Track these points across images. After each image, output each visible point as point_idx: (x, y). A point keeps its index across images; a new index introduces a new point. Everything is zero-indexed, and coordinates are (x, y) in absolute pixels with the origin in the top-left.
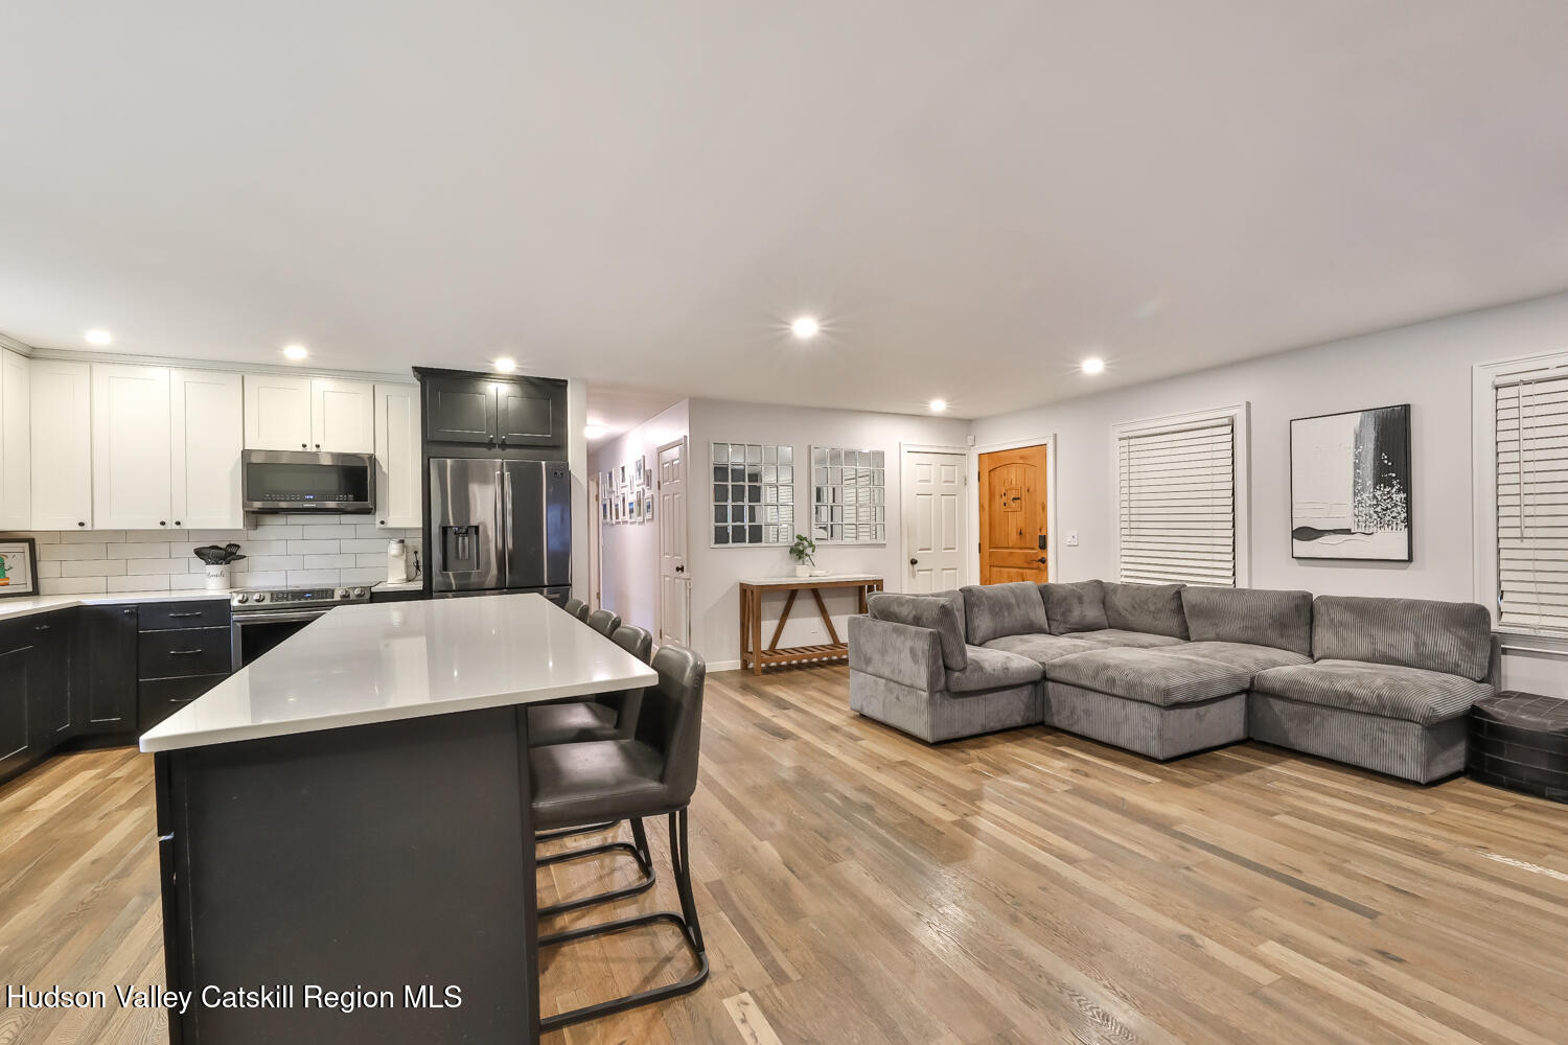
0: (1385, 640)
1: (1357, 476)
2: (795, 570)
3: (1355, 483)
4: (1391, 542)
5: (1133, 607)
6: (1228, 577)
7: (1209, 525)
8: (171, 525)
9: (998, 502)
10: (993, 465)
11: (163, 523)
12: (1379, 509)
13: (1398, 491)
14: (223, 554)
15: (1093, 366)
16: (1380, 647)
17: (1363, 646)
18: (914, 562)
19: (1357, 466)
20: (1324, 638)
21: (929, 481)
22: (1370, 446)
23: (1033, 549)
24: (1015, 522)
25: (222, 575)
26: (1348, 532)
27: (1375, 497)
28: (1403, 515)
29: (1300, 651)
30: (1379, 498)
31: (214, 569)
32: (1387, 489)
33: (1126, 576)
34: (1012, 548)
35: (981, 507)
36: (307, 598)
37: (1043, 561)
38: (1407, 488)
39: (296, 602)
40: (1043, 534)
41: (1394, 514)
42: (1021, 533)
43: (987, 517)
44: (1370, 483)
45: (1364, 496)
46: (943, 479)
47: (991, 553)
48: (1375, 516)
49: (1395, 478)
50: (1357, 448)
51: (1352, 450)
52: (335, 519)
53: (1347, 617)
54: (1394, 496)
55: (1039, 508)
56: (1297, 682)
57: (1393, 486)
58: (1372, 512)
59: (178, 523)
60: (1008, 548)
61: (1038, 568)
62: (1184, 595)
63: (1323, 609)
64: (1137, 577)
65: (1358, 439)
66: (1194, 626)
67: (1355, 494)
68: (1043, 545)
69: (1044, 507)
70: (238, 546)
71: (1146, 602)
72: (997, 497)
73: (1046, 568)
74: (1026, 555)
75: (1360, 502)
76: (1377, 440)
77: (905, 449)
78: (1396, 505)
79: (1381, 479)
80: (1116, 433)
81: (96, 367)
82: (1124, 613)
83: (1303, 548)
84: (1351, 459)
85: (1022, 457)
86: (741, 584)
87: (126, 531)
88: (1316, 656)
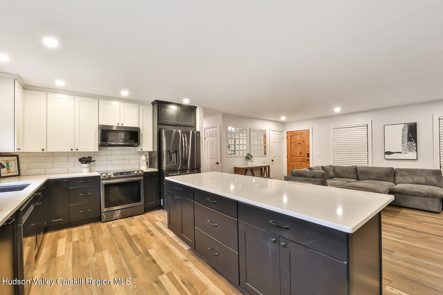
0: (416, 179)
1: (403, 139)
2: (247, 163)
3: (402, 141)
4: (412, 155)
5: (342, 172)
6: (366, 164)
7: (361, 151)
8: (75, 150)
9: (293, 145)
10: (291, 135)
11: (72, 150)
12: (409, 147)
13: (414, 143)
14: (86, 160)
15: (337, 110)
16: (415, 180)
17: (410, 180)
18: (272, 161)
19: (403, 137)
20: (398, 178)
21: (275, 139)
22: (406, 132)
23: (305, 157)
24: (298, 150)
25: (88, 167)
26: (400, 153)
27: (408, 144)
28: (415, 149)
29: (392, 182)
30: (409, 145)
31: (85, 165)
32: (411, 143)
33: (335, 164)
34: (298, 157)
35: (288, 146)
36: (124, 175)
37: (308, 160)
38: (416, 142)
39: (121, 176)
40: (308, 153)
41: (413, 149)
42: (301, 153)
43: (289, 149)
44: (406, 141)
45: (405, 144)
46: (278, 138)
47: (291, 158)
48: (408, 149)
49: (413, 140)
50: (403, 133)
51: (401, 133)
52: (122, 148)
53: (406, 173)
54: (413, 144)
55: (307, 146)
56: (404, 190)
57: (413, 142)
58: (407, 148)
59: (77, 150)
60: (296, 157)
61: (307, 162)
62: (358, 169)
63: (399, 172)
64: (339, 164)
65: (403, 131)
66: (360, 177)
67: (402, 144)
68: (308, 155)
69: (308, 146)
70: (91, 157)
71: (346, 171)
72: (293, 144)
73: (309, 162)
74: (302, 158)
75: (404, 145)
76: (408, 131)
77: (271, 130)
78: (413, 146)
79: (409, 140)
80: (332, 127)
81: (48, 93)
82: (339, 173)
83: (387, 157)
84: (401, 136)
85: (301, 133)
86: (234, 167)
87: (52, 152)
88: (396, 183)
